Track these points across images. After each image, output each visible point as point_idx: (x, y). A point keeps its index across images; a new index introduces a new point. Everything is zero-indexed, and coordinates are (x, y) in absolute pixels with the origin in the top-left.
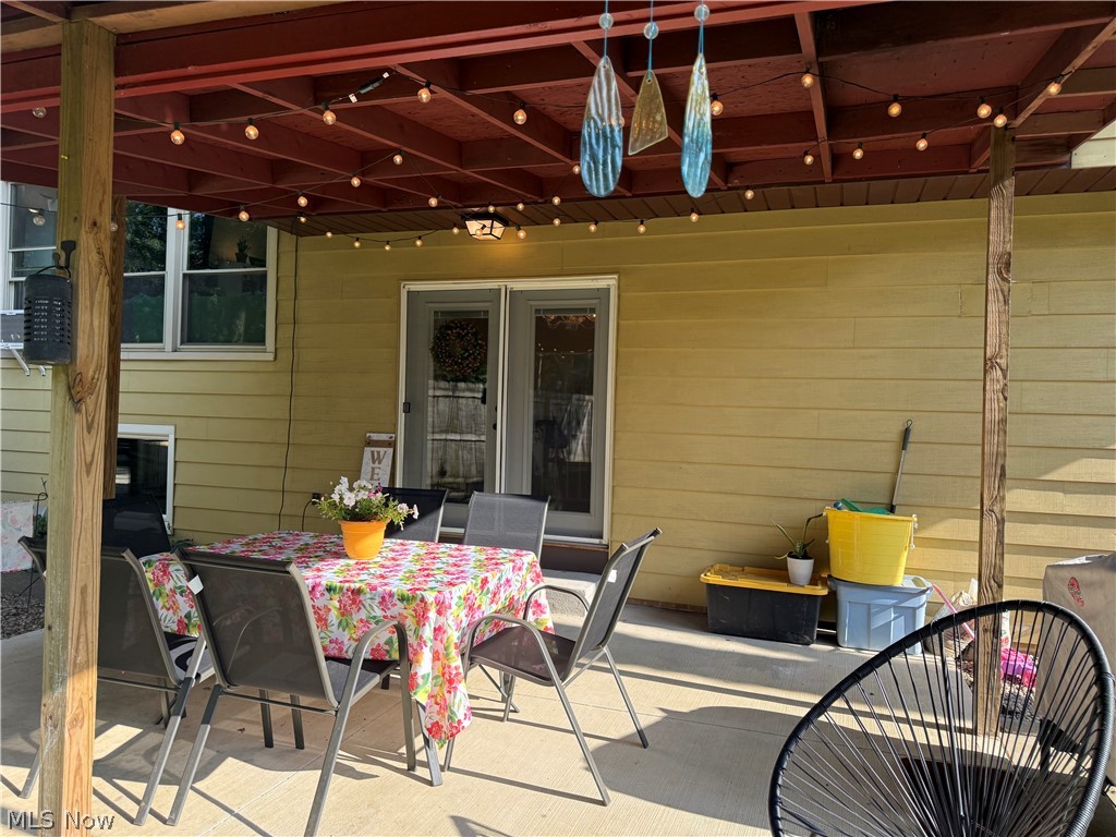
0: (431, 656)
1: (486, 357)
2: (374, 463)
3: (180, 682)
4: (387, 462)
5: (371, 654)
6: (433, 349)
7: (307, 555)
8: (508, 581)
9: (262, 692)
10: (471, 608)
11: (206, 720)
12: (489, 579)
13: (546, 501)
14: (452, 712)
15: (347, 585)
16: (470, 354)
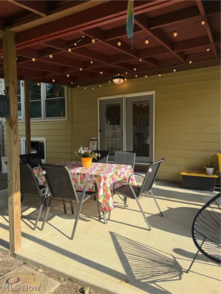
0: (103, 190)
1: (120, 116)
2: (92, 145)
3: (43, 197)
4: (96, 145)
5: (89, 190)
6: (106, 115)
7: (74, 166)
8: (123, 172)
9: (63, 199)
10: (113, 179)
11: (49, 206)
12: (118, 172)
13: (135, 153)
14: (109, 205)
15: (82, 173)
16: (116, 116)
